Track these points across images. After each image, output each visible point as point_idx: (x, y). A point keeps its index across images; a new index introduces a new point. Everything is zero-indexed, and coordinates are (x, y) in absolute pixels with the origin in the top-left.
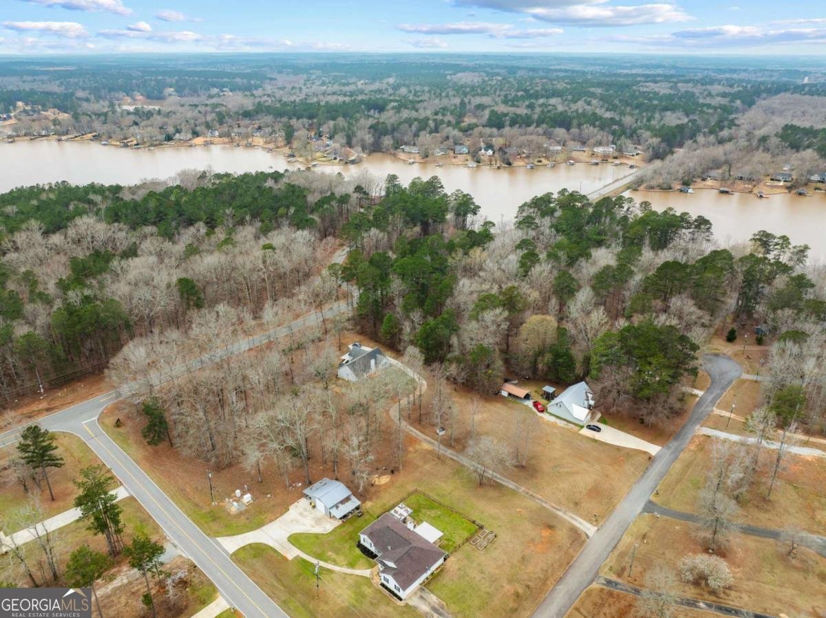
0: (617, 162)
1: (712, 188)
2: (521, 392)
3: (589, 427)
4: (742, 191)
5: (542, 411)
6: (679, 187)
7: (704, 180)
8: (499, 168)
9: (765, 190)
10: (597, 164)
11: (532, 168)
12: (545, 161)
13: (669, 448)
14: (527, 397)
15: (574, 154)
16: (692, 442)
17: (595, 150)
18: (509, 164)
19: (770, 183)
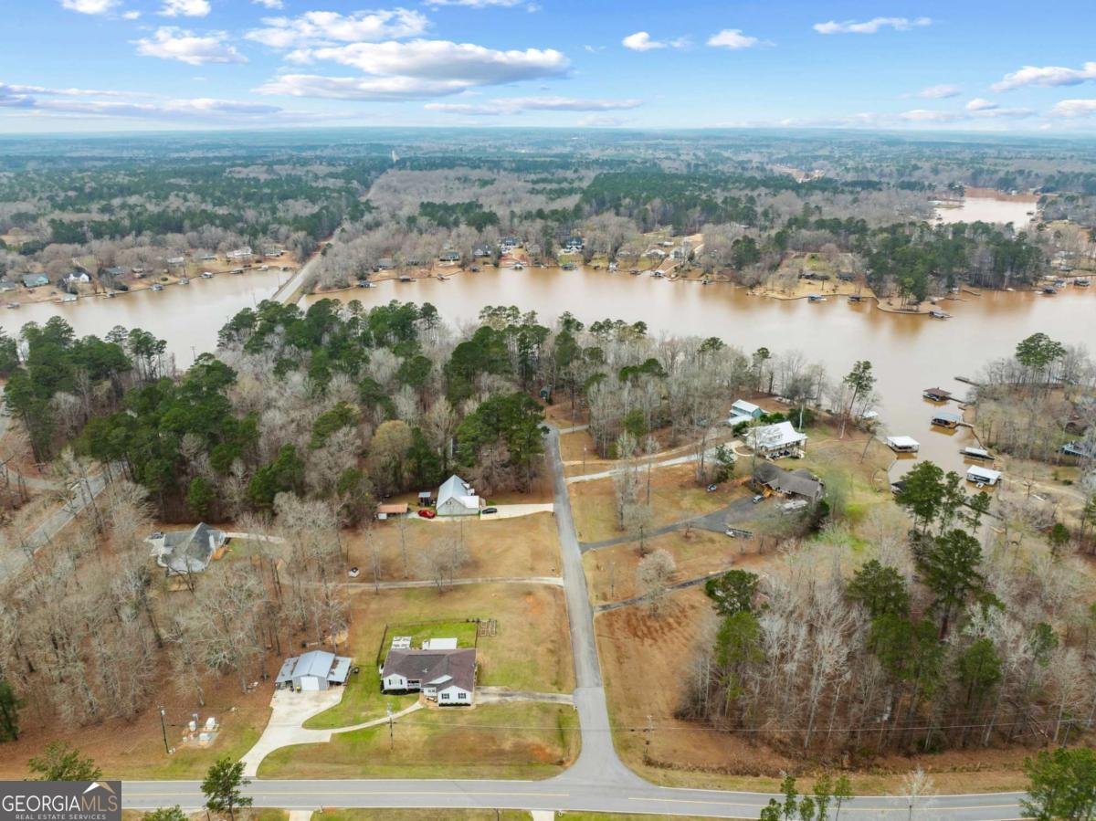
0: (265, 266)
1: (389, 278)
2: (400, 507)
3: (486, 512)
4: (421, 276)
5: (433, 516)
6: (357, 283)
7: (376, 271)
8: (113, 296)
9: (444, 273)
10: (241, 272)
11: (161, 289)
12: (171, 279)
13: (558, 502)
14: (409, 510)
15: (206, 264)
16: (570, 492)
17: (230, 255)
18: (125, 289)
19: (441, 264)
